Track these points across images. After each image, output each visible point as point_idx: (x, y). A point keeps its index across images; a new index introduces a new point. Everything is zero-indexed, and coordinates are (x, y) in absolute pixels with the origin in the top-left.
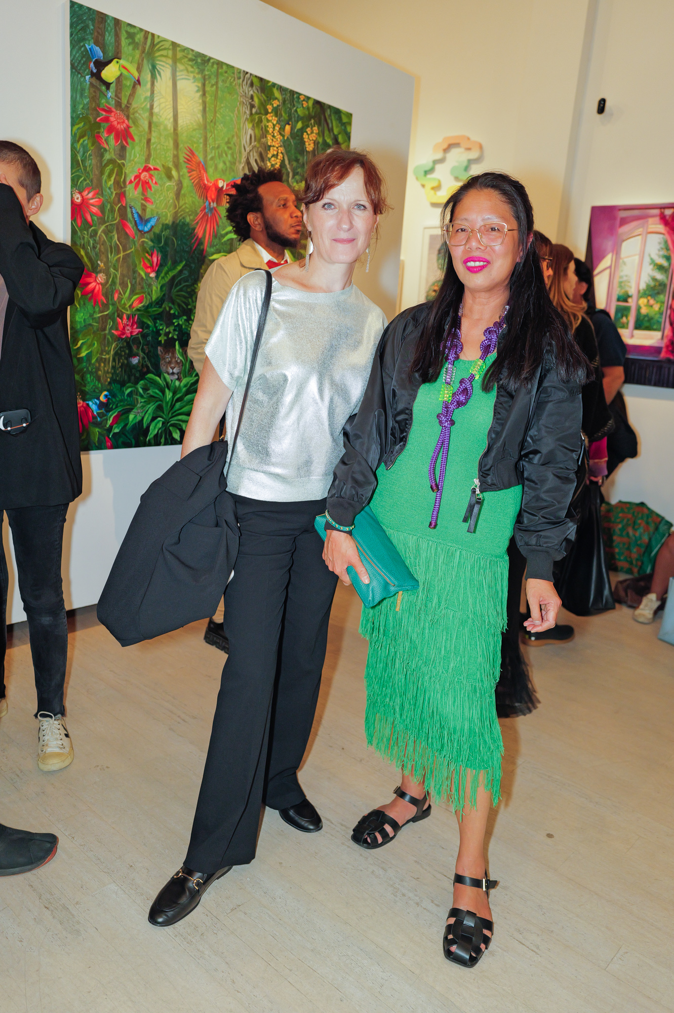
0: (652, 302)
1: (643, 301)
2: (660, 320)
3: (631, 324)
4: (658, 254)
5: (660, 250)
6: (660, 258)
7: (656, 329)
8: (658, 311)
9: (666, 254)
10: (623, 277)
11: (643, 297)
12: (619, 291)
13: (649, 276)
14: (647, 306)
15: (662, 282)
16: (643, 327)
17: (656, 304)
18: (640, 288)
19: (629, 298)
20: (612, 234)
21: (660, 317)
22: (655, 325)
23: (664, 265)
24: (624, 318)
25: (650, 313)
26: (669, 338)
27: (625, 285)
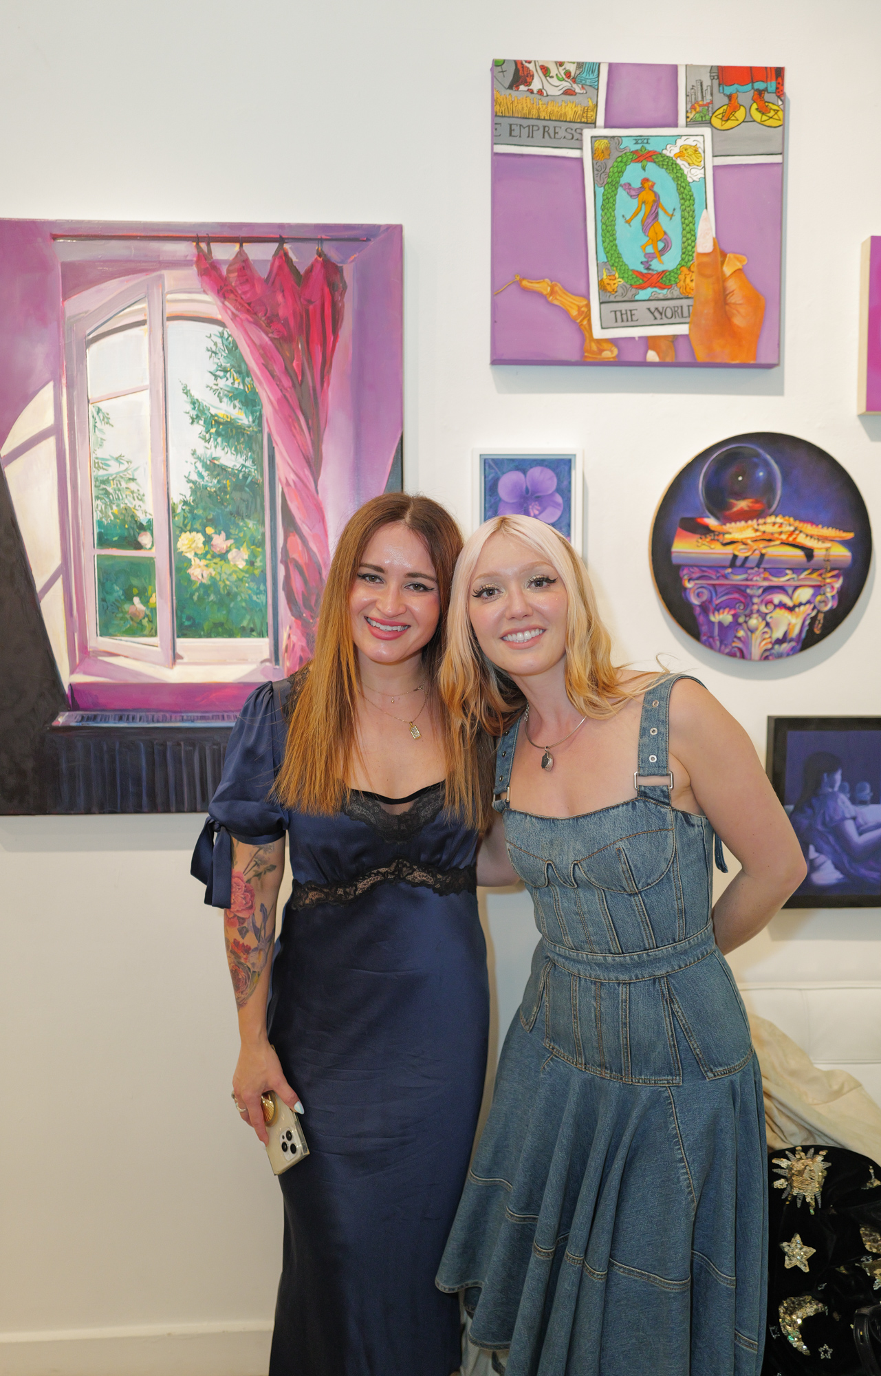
0: (220, 542)
1: (190, 543)
2: (260, 599)
3: (164, 620)
4: (215, 387)
5: (221, 374)
6: (225, 400)
7: (252, 630)
8: (246, 572)
9: (241, 387)
10: (108, 462)
11: (188, 528)
12: (101, 511)
13: (199, 458)
14: (209, 556)
15: (245, 478)
16: (206, 626)
17: (238, 548)
18: (176, 498)
19: (142, 533)
20: (43, 320)
21: (258, 588)
22: (248, 617)
23: (240, 422)
24: (136, 600)
25: (224, 576)
26: (299, 653)
27: (119, 490)
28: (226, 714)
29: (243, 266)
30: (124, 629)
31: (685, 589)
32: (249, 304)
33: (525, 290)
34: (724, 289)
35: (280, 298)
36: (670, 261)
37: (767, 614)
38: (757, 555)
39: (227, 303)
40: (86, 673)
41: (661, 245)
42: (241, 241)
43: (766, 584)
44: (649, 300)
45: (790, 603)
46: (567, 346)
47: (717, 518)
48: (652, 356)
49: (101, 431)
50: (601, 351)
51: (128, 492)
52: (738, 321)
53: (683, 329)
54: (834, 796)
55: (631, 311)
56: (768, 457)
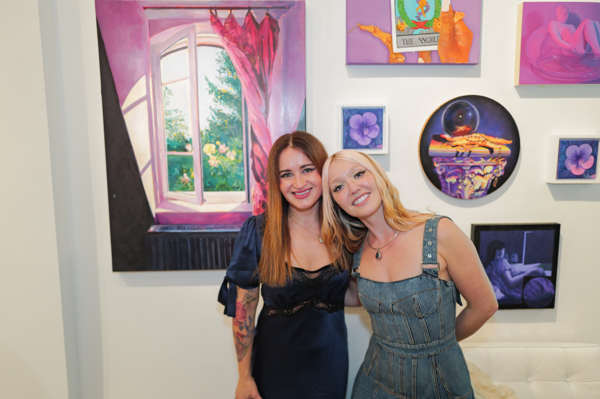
0: (223, 148)
1: (209, 148)
2: (241, 174)
3: (198, 183)
4: (220, 77)
5: (222, 71)
6: (224, 83)
7: (238, 188)
8: (235, 161)
9: (232, 77)
10: (172, 112)
11: (208, 141)
12: (169, 135)
13: (213, 110)
14: (218, 155)
15: (234, 119)
16: (217, 186)
17: (231, 151)
18: (202, 128)
19: (187, 144)
20: (140, 47)
21: (240, 169)
22: (236, 182)
23: (231, 93)
24: (185, 175)
25: (225, 164)
26: (259, 198)
27: (177, 125)
28: (226, 226)
29: (232, 20)
30: (180, 188)
31: (435, 167)
32: (235, 38)
33: (362, 30)
34: (454, 28)
35: (249, 35)
36: (429, 16)
37: (472, 178)
38: (467, 152)
39: (225, 38)
40: (163, 208)
41: (425, 8)
42: (231, 9)
43: (472, 164)
44: (419, 34)
45: (482, 173)
46: (382, 56)
47: (449, 134)
48: (421, 60)
49: (168, 98)
50: (397, 58)
51: (181, 126)
52: (460, 43)
53: (435, 48)
54: (501, 260)
55: (411, 39)
56: (473, 107)
